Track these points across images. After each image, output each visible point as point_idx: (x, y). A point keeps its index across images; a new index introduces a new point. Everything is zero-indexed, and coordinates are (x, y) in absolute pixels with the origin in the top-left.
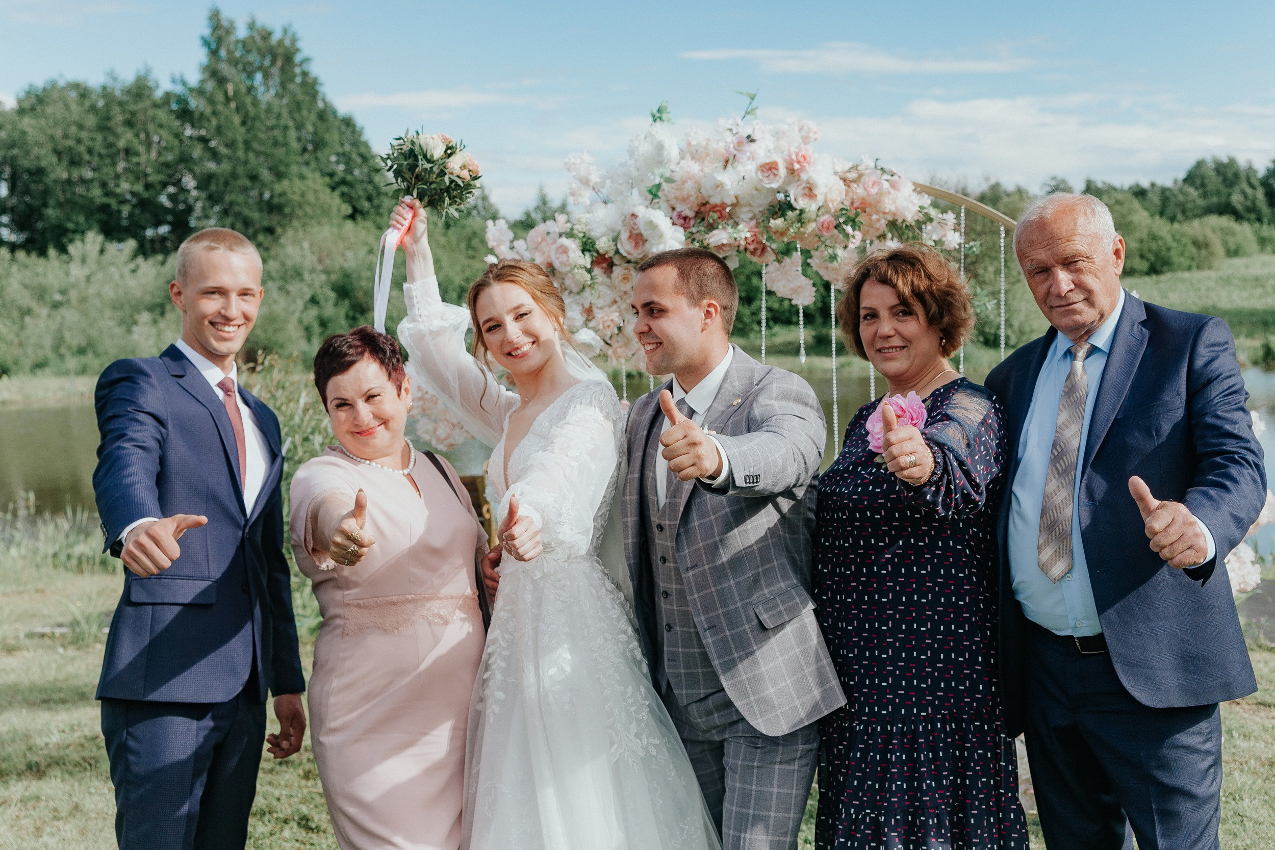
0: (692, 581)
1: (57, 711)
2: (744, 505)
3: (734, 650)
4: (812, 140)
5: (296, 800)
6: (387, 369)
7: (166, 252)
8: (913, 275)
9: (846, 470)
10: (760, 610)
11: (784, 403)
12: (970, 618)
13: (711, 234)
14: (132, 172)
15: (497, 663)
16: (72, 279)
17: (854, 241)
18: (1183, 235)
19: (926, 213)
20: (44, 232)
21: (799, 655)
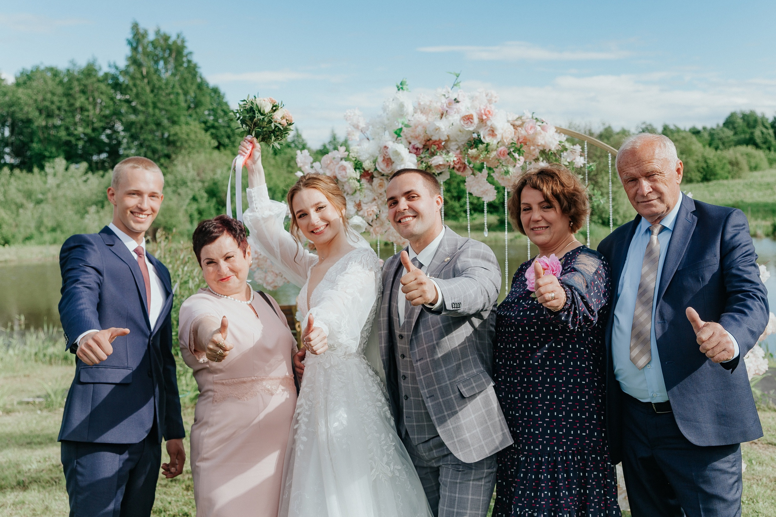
0: (419, 368)
1: (36, 449)
2: (451, 322)
3: (445, 411)
4: (493, 102)
5: (181, 503)
6: (237, 241)
7: (105, 170)
8: (553, 183)
9: (513, 302)
10: (461, 386)
11: (476, 260)
12: (589, 391)
13: (433, 158)
14: (84, 121)
15: (303, 419)
16: (48, 186)
17: (519, 162)
18: (724, 158)
19: (563, 146)
20: (30, 158)
21: (485, 414)
